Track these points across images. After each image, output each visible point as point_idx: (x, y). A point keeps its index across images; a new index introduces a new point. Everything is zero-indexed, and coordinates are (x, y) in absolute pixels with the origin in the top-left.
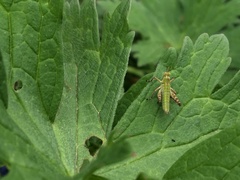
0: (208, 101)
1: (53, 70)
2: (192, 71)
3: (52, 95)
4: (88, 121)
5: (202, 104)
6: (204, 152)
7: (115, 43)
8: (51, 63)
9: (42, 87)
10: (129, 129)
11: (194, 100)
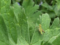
0: (49, 30)
1: (14, 30)
2: (43, 24)
3: (15, 37)
4: (23, 42)
5: (48, 31)
6: (56, 42)
7: (23, 21)
8: (13, 28)
9: (12, 35)
10: (34, 41)
11: (46, 30)
